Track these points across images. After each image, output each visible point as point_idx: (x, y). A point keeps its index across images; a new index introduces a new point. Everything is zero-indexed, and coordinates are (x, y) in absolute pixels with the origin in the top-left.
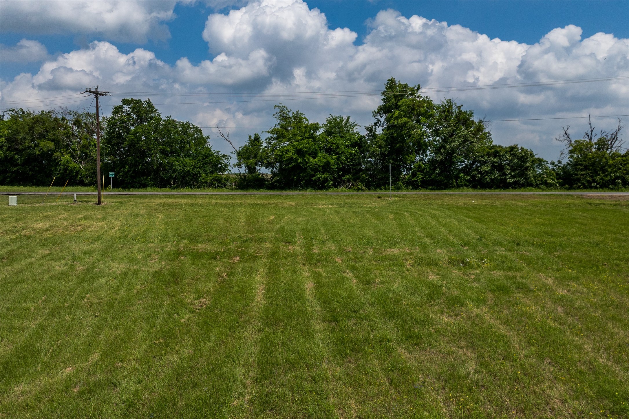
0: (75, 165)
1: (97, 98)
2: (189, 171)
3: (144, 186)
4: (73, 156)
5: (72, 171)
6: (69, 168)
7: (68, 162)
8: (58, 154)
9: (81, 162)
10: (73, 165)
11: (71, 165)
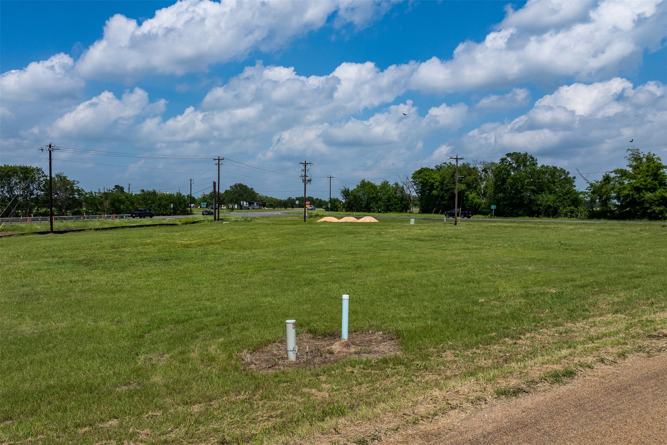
0: (478, 200)
1: (457, 161)
2: (550, 205)
3: (518, 215)
4: (478, 194)
5: (476, 204)
6: (474, 203)
7: (474, 198)
8: (468, 193)
9: (483, 199)
10: (476, 200)
11: (475, 200)
